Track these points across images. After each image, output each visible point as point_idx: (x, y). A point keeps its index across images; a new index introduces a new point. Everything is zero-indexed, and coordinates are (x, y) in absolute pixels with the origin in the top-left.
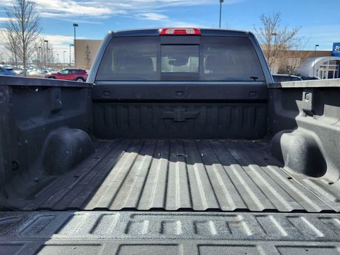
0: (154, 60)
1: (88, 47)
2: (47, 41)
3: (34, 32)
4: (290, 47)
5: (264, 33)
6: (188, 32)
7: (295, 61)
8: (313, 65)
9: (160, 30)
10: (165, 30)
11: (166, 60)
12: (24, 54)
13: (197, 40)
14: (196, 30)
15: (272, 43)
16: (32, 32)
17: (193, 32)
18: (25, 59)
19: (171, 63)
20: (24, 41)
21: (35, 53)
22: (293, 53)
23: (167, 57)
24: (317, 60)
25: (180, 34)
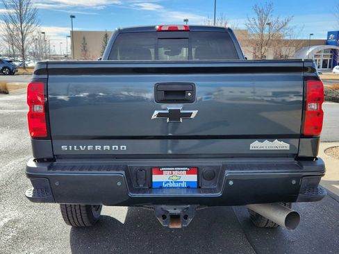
0: (152, 51)
1: (84, 39)
2: (44, 33)
3: (32, 24)
4: (283, 36)
5: (257, 22)
6: (179, 29)
7: (288, 50)
8: (307, 54)
9: (157, 27)
10: (161, 27)
11: (162, 51)
12: (23, 46)
13: (186, 34)
14: (185, 27)
15: (266, 33)
16: (30, 24)
17: (183, 28)
18: (23, 51)
19: (166, 53)
20: (22, 33)
21: (33, 45)
22: (286, 42)
23: (163, 49)
24: (311, 50)
25: (173, 30)
